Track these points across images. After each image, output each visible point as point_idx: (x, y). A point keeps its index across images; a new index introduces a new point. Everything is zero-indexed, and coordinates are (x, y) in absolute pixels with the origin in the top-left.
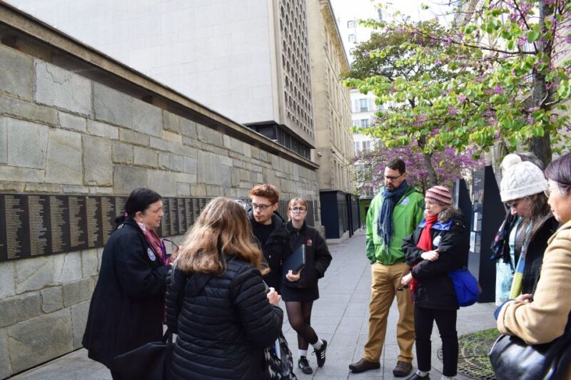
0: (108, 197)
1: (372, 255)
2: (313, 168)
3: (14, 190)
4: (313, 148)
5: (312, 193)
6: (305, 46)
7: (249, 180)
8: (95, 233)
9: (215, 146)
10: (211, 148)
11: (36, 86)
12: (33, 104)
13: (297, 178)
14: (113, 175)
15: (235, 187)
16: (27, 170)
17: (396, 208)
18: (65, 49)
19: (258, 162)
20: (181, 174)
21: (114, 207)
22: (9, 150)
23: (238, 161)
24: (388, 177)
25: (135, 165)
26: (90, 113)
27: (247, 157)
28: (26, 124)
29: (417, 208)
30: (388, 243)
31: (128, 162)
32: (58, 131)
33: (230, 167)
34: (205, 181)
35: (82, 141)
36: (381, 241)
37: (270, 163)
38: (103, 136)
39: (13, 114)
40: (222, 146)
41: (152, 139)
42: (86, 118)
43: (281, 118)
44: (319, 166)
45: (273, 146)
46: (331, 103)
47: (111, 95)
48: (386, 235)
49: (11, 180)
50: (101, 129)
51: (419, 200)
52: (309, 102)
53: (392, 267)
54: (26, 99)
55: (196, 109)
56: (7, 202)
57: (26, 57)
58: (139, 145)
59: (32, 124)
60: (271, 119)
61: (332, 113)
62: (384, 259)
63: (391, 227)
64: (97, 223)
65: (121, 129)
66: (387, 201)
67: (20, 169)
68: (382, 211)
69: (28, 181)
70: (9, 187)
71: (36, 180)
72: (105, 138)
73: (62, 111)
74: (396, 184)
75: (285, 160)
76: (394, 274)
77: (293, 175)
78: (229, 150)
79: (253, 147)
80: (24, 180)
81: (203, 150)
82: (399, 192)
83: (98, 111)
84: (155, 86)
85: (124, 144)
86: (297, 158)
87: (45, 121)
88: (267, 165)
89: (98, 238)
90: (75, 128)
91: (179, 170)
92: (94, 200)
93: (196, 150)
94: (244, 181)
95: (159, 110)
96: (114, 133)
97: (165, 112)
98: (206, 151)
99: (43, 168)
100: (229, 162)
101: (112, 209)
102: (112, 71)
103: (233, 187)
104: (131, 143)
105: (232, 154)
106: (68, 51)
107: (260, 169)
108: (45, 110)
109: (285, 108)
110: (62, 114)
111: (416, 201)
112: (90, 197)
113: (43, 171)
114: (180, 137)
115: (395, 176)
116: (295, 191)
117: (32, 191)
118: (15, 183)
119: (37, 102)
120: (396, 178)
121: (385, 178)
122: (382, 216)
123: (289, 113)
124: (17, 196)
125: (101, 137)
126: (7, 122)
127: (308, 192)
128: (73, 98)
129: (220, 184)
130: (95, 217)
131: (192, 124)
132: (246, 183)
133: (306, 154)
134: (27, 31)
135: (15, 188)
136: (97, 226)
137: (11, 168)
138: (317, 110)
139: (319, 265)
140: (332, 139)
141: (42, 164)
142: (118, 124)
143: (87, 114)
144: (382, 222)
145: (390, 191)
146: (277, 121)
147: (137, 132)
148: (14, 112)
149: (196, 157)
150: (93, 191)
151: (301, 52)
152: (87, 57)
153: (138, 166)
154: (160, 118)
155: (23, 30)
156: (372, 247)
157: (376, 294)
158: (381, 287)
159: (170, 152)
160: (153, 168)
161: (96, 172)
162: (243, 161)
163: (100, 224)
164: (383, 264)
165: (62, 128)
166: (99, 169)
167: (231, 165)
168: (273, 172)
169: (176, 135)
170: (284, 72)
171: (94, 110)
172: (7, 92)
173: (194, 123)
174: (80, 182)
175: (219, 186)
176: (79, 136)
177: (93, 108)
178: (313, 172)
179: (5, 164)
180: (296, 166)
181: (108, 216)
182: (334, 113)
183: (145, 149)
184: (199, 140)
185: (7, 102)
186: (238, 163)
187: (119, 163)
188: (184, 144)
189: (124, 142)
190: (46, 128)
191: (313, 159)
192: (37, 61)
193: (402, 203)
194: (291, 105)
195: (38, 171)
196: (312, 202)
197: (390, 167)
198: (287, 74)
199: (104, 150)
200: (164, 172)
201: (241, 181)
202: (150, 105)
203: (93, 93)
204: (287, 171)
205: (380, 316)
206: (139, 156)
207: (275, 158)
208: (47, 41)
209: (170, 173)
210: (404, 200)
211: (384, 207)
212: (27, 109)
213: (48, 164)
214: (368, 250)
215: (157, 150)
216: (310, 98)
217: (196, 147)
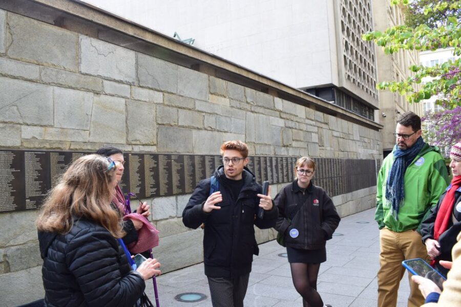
0: (151, 155)
1: (381, 219)
2: (376, 128)
3: (59, 148)
4: (377, 109)
5: (375, 152)
6: (367, 11)
7: (302, 139)
8: (138, 186)
9: (265, 108)
10: (261, 110)
11: (81, 59)
12: (78, 74)
13: (357, 137)
14: (157, 136)
15: (287, 146)
16: (72, 131)
17: (408, 169)
18: (108, 25)
19: (314, 123)
20: (229, 134)
21: (157, 163)
22: (55, 114)
23: (290, 122)
24: (400, 135)
25: (180, 126)
26: (134, 81)
27: (301, 118)
28: (71, 91)
29: (432, 170)
30: (397, 208)
31: (173, 124)
32: (103, 97)
33: (282, 127)
34: (253, 140)
35: (126, 105)
36: (390, 205)
37: (326, 124)
38: (147, 100)
39: (59, 84)
40: (273, 108)
41: (197, 102)
42: (131, 85)
43: (340, 81)
44: (383, 126)
45: (330, 107)
46: (397, 65)
47: (156, 64)
48: (394, 200)
49: (57, 139)
50: (144, 94)
51: (436, 160)
52: (371, 65)
53: (401, 234)
54: (71, 70)
55: (245, 74)
56: (52, 158)
57: (72, 35)
58: (184, 108)
59: (77, 92)
60: (330, 82)
61: (397, 75)
62: (392, 225)
63: (401, 191)
64: (139, 177)
65: (166, 94)
66: (398, 160)
67: (65, 131)
68: (392, 172)
69: (73, 140)
70: (55, 146)
71: (81, 140)
72: (149, 102)
73: (107, 80)
74: (409, 143)
75: (343, 121)
76: (403, 242)
77: (353, 135)
78: (281, 112)
79: (307, 109)
80: (69, 139)
81: (252, 112)
82: (413, 152)
83: (143, 78)
84: (200, 54)
85: (168, 107)
86: (358, 118)
87: (90, 88)
88: (323, 126)
89: (141, 190)
90: (120, 94)
91: (226, 130)
92: (137, 157)
93: (244, 112)
94: (297, 141)
95: (205, 76)
96: (158, 97)
97: (212, 78)
98: (256, 113)
99: (88, 128)
100: (281, 123)
101: (155, 166)
102: (155, 42)
103: (284, 146)
104: (176, 107)
105: (284, 116)
106: (111, 26)
107: (316, 129)
108: (90, 79)
109: (344, 71)
110: (105, 82)
111: (431, 162)
112: (133, 154)
113: (88, 132)
114: (227, 100)
115: (407, 133)
116: (354, 150)
117: (76, 149)
118: (61, 142)
119: (82, 72)
120: (409, 136)
121: (397, 135)
122: (392, 178)
123: (349, 76)
124: (61, 153)
125: (145, 101)
126: (53, 90)
127: (370, 151)
128: (117, 67)
129: (270, 143)
130: (137, 172)
131: (240, 88)
132: (299, 143)
133: (369, 114)
134: (71, 12)
135: (60, 146)
136: (139, 180)
137: (57, 130)
138: (381, 72)
139: (326, 226)
140: (397, 100)
141: (87, 125)
142: (162, 90)
143: (131, 82)
144: (391, 184)
145: (402, 150)
146: (336, 84)
147: (182, 96)
148: (60, 81)
149: (245, 119)
150: (137, 149)
151: (363, 17)
152: (130, 31)
153: (183, 127)
154: (206, 83)
155: (67, 11)
156: (381, 211)
157: (384, 263)
158: (388, 256)
159: (217, 114)
160: (198, 129)
161: (139, 132)
162: (297, 121)
163: (142, 178)
164: (391, 230)
165: (106, 94)
166: (142, 130)
167: (283, 125)
168: (330, 132)
169: (223, 99)
170: (343, 37)
171: (138, 78)
172: (54, 65)
173: (243, 87)
174: (124, 141)
175: (270, 145)
176: (123, 101)
177: (137, 76)
178: (376, 132)
179: (52, 126)
180: (356, 126)
181: (151, 171)
182: (400, 75)
183: (191, 112)
184: (247, 103)
185: (54, 73)
186: (290, 124)
187: (163, 125)
188: (232, 107)
189: (169, 106)
190: (91, 94)
191: (377, 119)
192: (82, 37)
193: (416, 164)
194: (351, 68)
195: (83, 132)
196: (374, 161)
197: (401, 123)
198: (347, 39)
199: (148, 114)
200: (210, 132)
201: (293, 140)
202: (196, 72)
203: (137, 63)
204: (345, 131)
205: (389, 288)
206: (183, 118)
207: (332, 118)
208: (91, 19)
209: (216, 133)
210: (419, 161)
211: (394, 167)
212: (72, 79)
213: (92, 125)
214: (377, 214)
215: (203, 112)
216: (373, 61)
217: (244, 109)
